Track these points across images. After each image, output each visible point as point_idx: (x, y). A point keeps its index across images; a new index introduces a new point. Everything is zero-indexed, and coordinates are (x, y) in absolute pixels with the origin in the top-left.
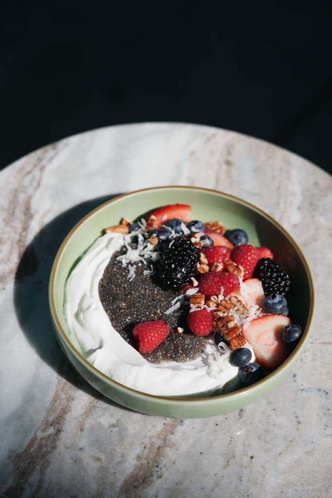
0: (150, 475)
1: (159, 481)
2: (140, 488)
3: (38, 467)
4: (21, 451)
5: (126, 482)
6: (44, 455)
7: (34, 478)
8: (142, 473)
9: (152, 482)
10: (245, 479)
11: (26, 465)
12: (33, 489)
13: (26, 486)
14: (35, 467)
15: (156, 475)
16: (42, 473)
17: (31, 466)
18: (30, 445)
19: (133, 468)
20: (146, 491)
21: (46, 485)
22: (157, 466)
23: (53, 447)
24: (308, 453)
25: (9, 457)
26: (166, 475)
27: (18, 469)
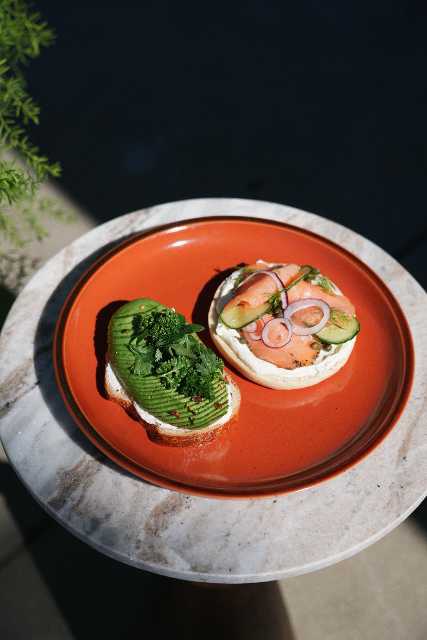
0: (180, 505)
1: (188, 511)
2: (170, 514)
3: (82, 485)
4: (69, 469)
5: (157, 508)
6: (89, 475)
7: (77, 494)
8: (173, 502)
9: (180, 511)
10: (265, 519)
11: (72, 482)
12: (75, 503)
13: (69, 499)
14: (79, 484)
15: (185, 505)
16: (85, 490)
17: (76, 483)
18: (78, 466)
19: (166, 497)
20: (173, 517)
21: (86, 501)
22: (188, 498)
23: (98, 470)
24: (328, 505)
25: (58, 474)
26: (194, 507)
27: (64, 484)
